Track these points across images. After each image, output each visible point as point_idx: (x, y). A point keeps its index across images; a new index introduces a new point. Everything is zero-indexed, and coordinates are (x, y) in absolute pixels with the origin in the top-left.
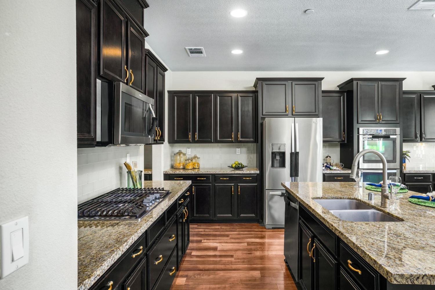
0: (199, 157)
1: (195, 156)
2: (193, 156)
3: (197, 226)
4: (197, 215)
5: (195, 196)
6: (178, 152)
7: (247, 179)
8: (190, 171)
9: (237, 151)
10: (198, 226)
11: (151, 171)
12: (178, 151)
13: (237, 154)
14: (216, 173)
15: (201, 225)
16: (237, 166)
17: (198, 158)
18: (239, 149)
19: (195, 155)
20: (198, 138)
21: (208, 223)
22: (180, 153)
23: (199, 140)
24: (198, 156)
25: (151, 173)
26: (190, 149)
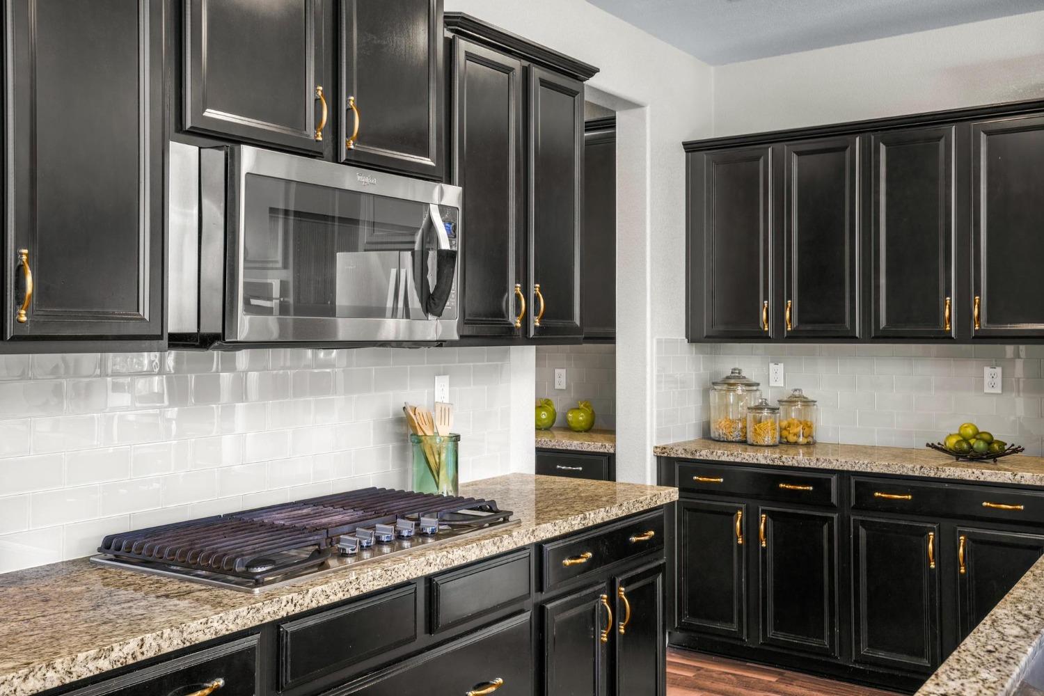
0: (811, 397)
1: (797, 393)
2: (787, 393)
3: (774, 680)
4: (781, 637)
5: (770, 555)
6: (728, 378)
7: (1003, 506)
8: (768, 452)
9: (987, 379)
10: (782, 679)
11: (614, 441)
12: (729, 373)
13: (985, 391)
14: (856, 469)
15: (793, 680)
16: (965, 446)
17: (807, 403)
18: (999, 370)
19: (796, 390)
20: (800, 321)
21: (831, 677)
22: (731, 381)
23: (803, 328)
24: (808, 393)
25: (612, 451)
26: (781, 366)
